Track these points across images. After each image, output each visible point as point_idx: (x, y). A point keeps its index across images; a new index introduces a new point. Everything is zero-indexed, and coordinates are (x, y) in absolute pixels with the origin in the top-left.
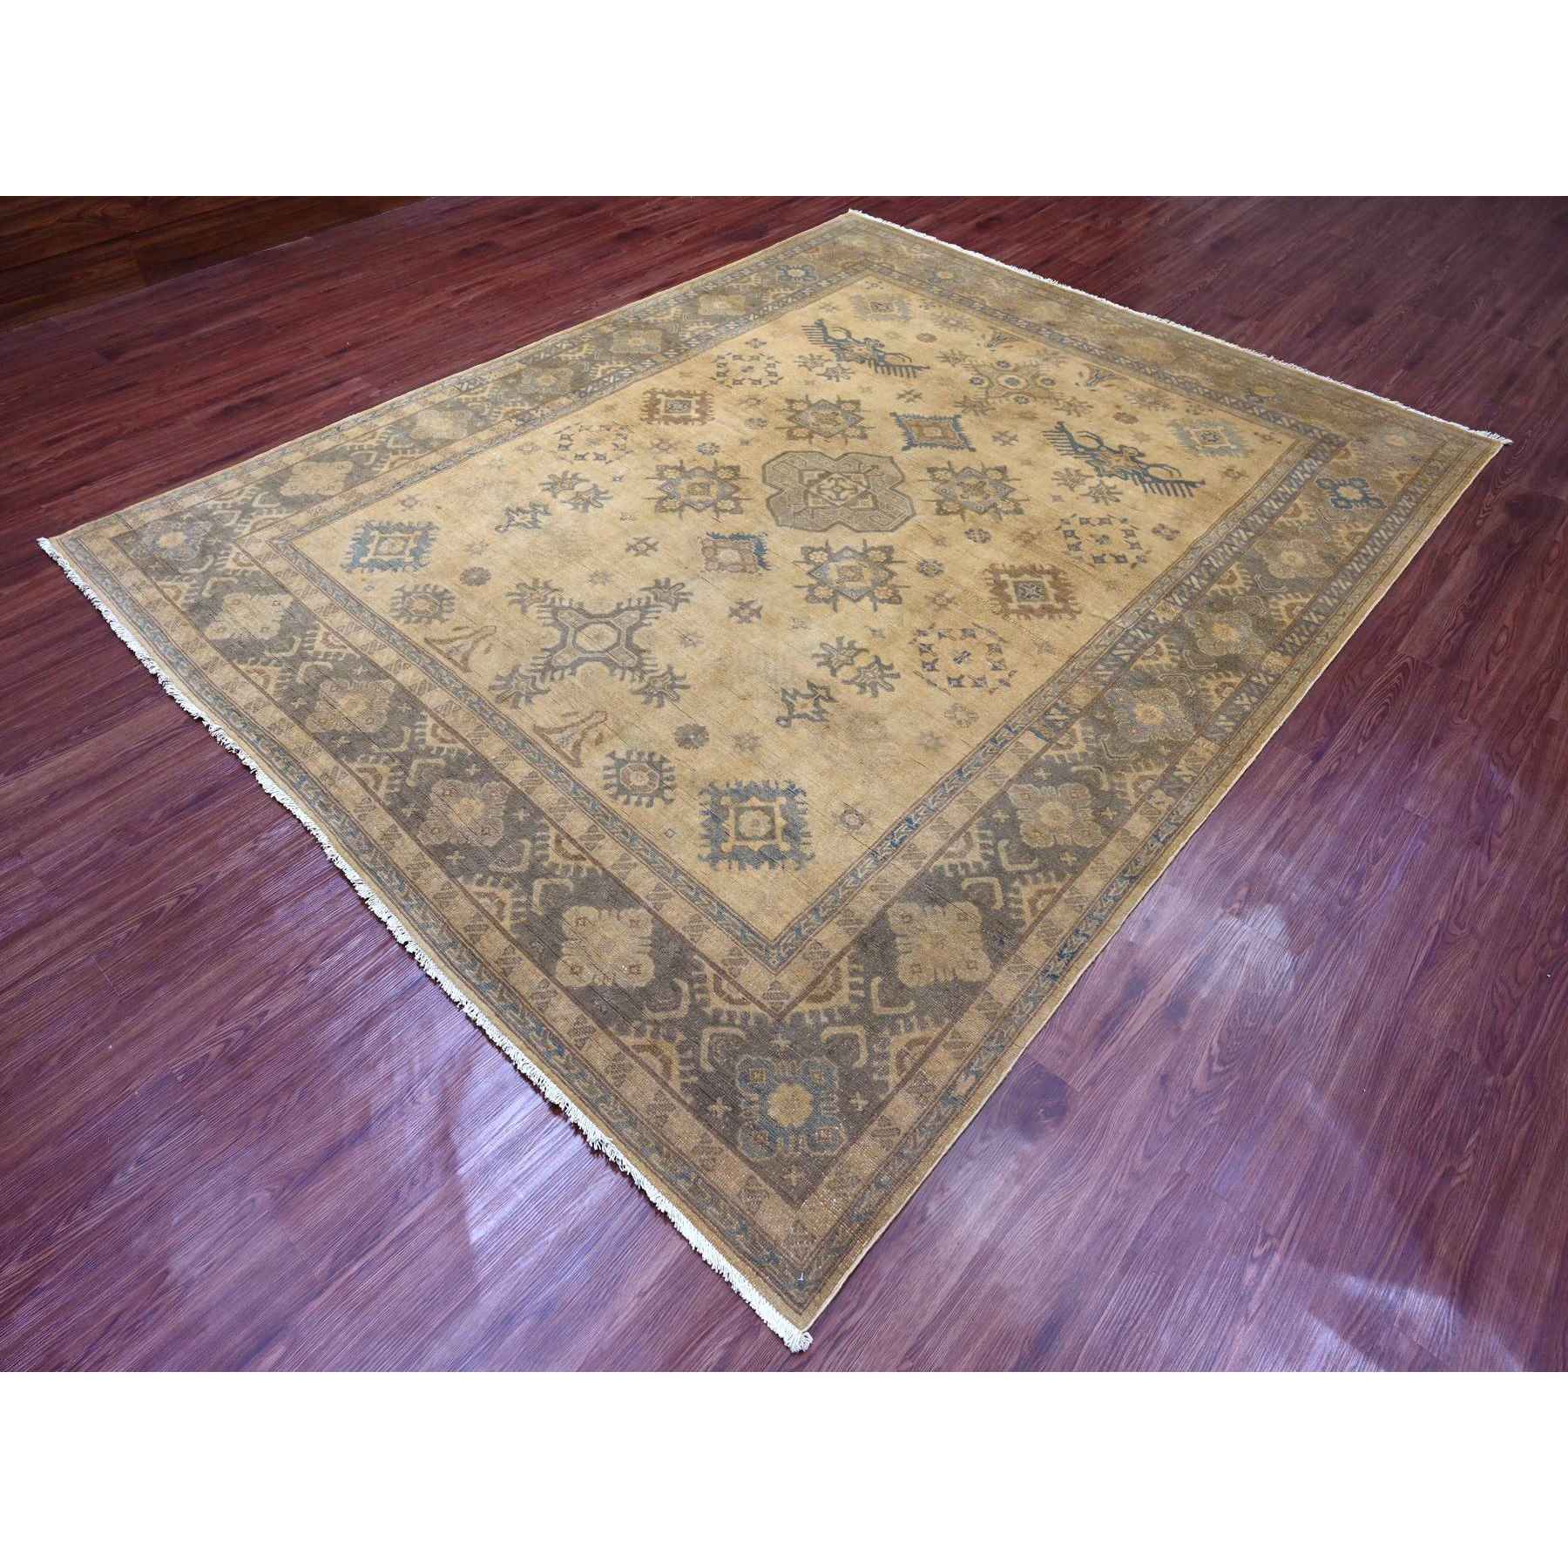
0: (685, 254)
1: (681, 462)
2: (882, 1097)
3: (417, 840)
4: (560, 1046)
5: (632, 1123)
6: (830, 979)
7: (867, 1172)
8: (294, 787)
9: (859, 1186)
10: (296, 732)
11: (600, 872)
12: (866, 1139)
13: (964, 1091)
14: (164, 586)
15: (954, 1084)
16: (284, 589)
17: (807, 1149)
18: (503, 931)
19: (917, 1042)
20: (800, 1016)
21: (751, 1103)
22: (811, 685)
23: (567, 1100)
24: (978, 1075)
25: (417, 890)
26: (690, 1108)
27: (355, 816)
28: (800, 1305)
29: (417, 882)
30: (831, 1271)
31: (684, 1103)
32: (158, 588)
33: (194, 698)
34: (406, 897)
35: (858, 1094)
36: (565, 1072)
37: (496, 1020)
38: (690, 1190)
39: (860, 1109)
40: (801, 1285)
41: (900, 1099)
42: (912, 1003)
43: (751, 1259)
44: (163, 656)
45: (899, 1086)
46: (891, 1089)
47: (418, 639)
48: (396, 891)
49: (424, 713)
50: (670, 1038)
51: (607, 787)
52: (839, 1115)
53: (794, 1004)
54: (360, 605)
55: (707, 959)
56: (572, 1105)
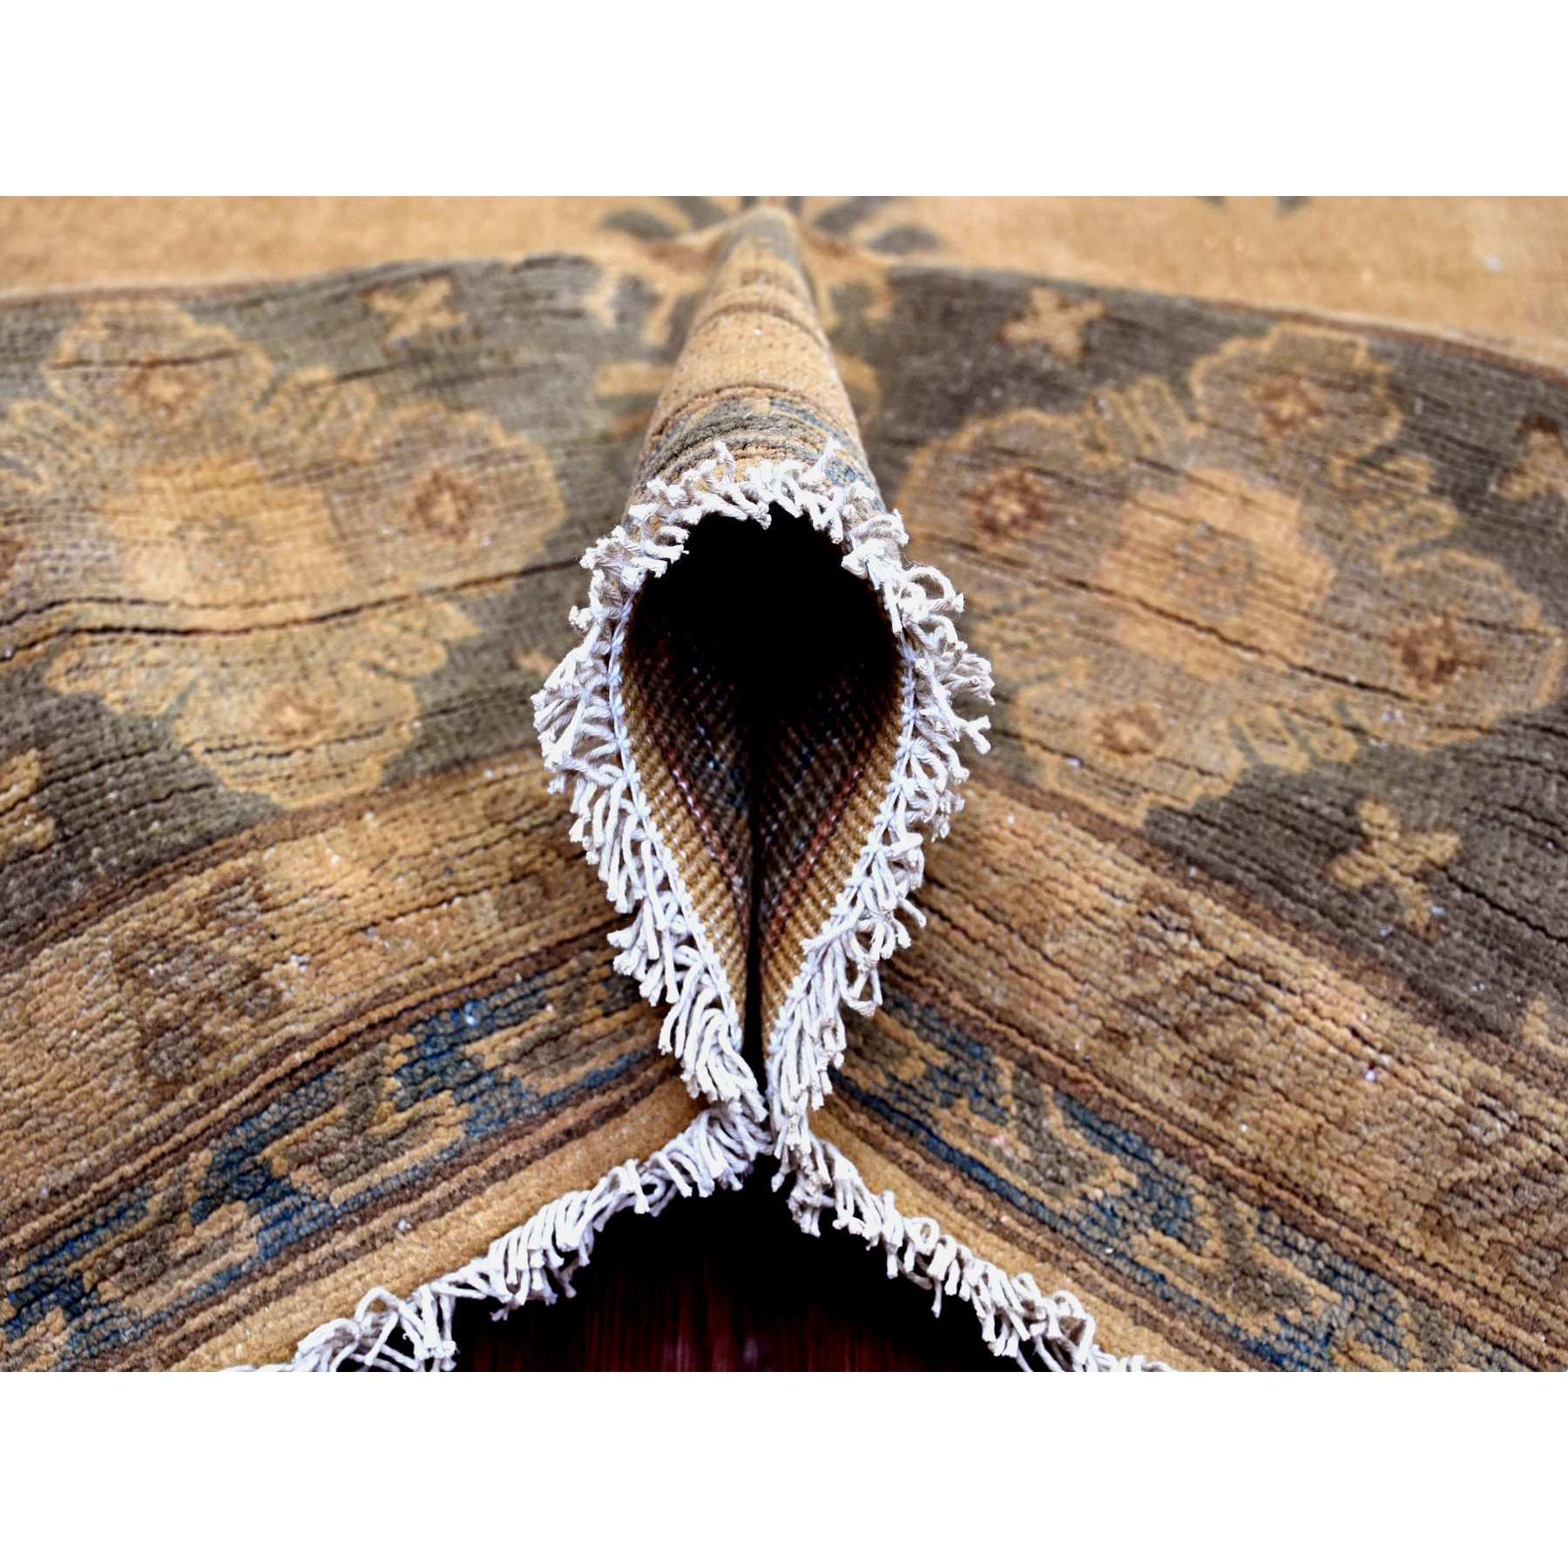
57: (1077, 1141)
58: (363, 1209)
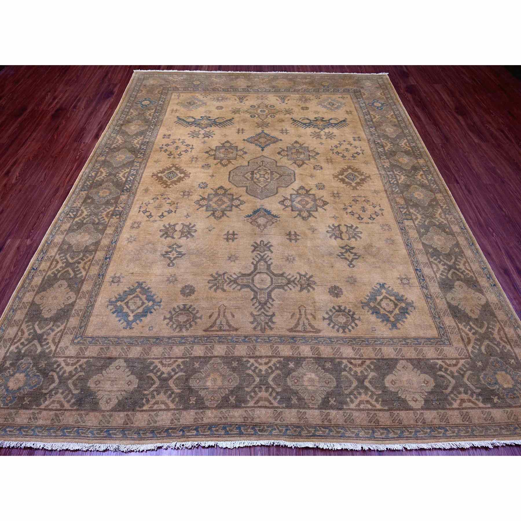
0: (92, 113)
1: (200, 196)
2: (513, 355)
3: (313, 408)
4: (443, 428)
5: (487, 429)
6: (463, 334)
8: (241, 434)
10: (209, 413)
11: (375, 361)
14: (47, 406)
16: (112, 359)
18: (380, 410)
19: (499, 331)
20: (473, 352)
21: (498, 389)
22: (342, 248)
25: (337, 426)
26: (492, 408)
27: (278, 422)
29: (333, 423)
32: (45, 409)
33: (141, 442)
34: (338, 432)
35: (509, 360)
37: (419, 441)
39: (515, 363)
41: (516, 351)
42: (485, 322)
44: (95, 438)
45: (512, 348)
46: (512, 350)
47: (200, 333)
48: (331, 434)
49: (245, 360)
51: (338, 331)
53: (467, 350)
54: (157, 338)
55: (435, 359)
57: (324, 430)
58: (202, 435)
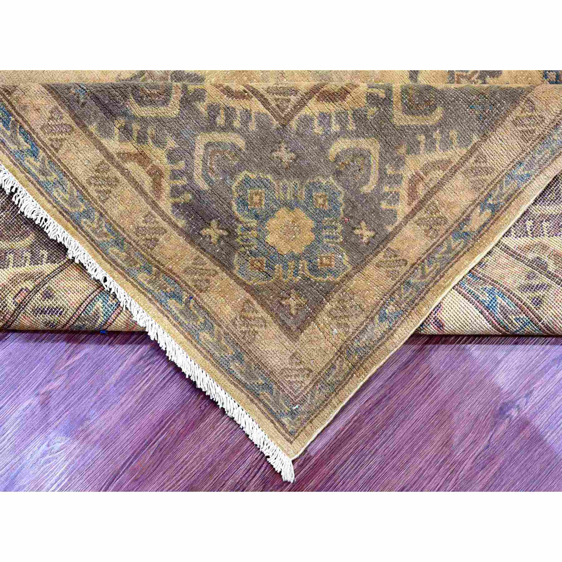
2: (390, 229)
4: (34, 144)
5: (119, 243)
7: (371, 301)
9: (362, 318)
12: (370, 269)
13: (477, 227)
15: (468, 219)
17: (308, 273)
19: (435, 165)
20: (307, 121)
21: (249, 229)
23: (45, 215)
24: (495, 209)
26: (182, 232)
28: (291, 434)
30: (325, 402)
31: (175, 226)
35: (363, 224)
36: (42, 178)
38: (181, 312)
39: (365, 240)
40: (293, 414)
41: (408, 231)
42: (439, 110)
43: (245, 385)
45: (408, 218)
46: (400, 218)
50: (159, 143)
52: (342, 244)
53: (302, 104)
56: (51, 220)
